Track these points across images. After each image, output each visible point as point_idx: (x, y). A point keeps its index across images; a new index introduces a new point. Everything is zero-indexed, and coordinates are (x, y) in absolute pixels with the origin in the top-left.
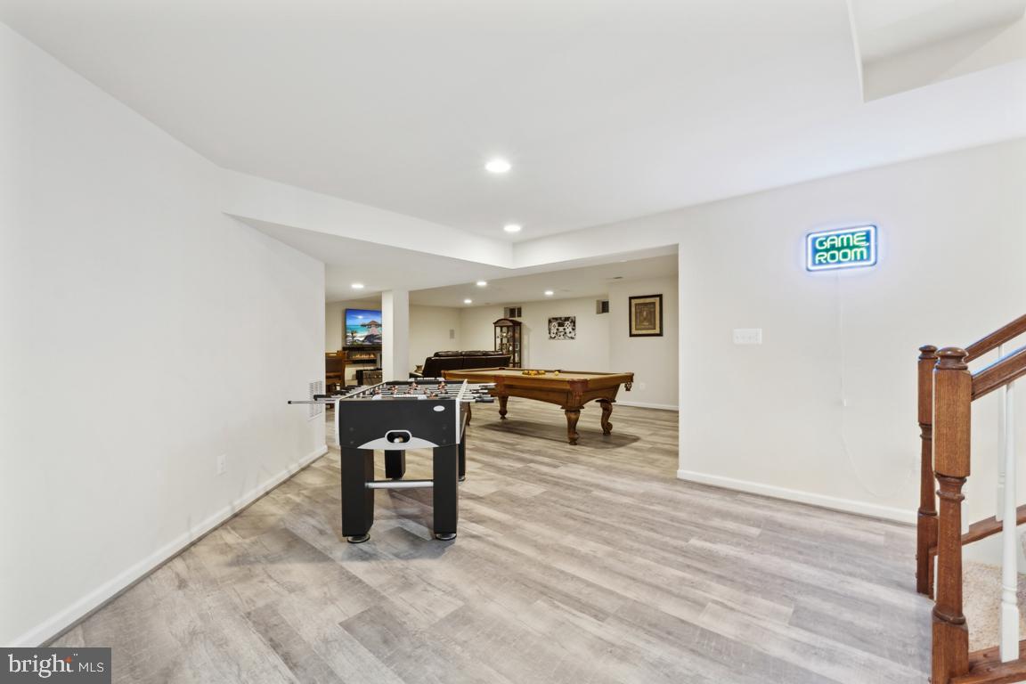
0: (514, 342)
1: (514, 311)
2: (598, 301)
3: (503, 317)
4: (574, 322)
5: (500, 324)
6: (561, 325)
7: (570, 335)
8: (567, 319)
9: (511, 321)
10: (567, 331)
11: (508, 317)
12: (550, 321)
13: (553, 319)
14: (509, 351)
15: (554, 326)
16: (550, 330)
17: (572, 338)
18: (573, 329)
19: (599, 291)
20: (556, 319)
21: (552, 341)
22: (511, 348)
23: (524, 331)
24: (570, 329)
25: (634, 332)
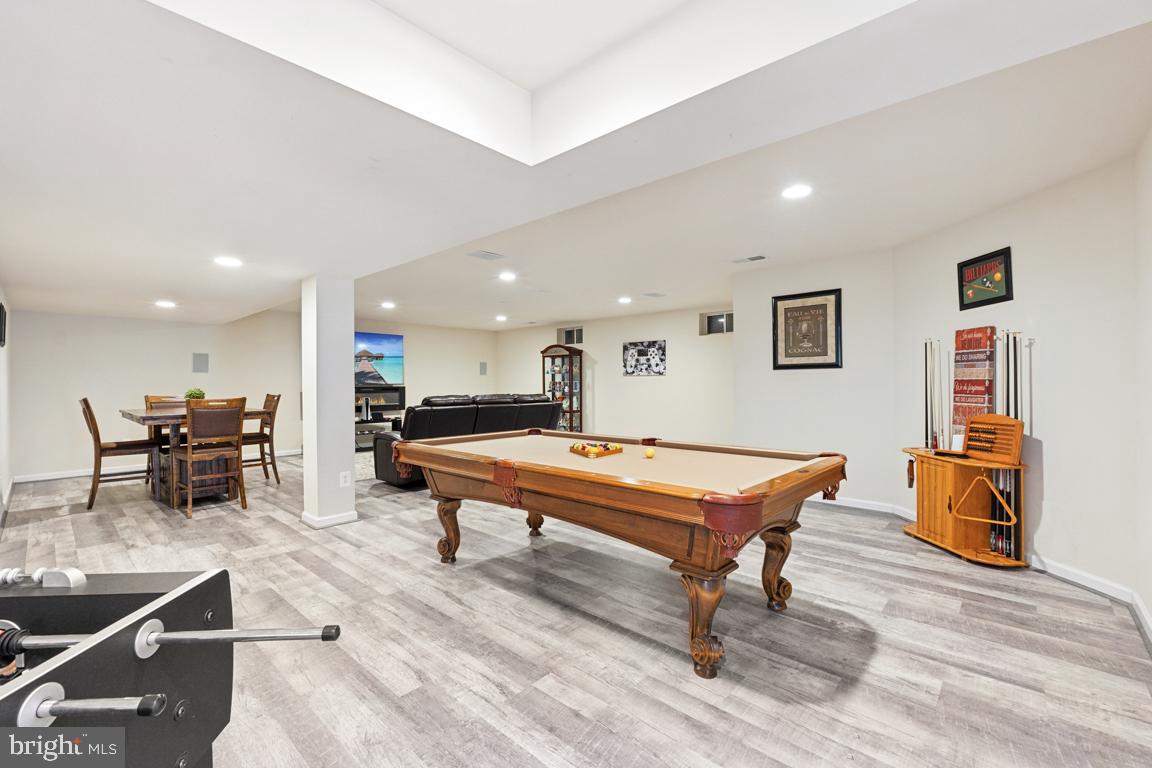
0: (571, 379)
1: (572, 335)
2: (701, 315)
3: (555, 343)
4: (663, 349)
5: (552, 352)
6: (641, 353)
7: (656, 369)
8: (652, 344)
9: (567, 349)
10: (653, 362)
11: (563, 343)
12: (625, 348)
13: (631, 344)
14: (564, 393)
15: (632, 355)
16: (625, 361)
17: (660, 373)
18: (662, 360)
19: (711, 299)
20: (635, 344)
21: (628, 377)
22: (567, 389)
23: (586, 364)
24: (657, 359)
25: (782, 360)
